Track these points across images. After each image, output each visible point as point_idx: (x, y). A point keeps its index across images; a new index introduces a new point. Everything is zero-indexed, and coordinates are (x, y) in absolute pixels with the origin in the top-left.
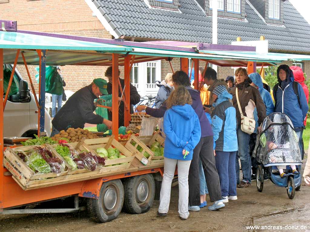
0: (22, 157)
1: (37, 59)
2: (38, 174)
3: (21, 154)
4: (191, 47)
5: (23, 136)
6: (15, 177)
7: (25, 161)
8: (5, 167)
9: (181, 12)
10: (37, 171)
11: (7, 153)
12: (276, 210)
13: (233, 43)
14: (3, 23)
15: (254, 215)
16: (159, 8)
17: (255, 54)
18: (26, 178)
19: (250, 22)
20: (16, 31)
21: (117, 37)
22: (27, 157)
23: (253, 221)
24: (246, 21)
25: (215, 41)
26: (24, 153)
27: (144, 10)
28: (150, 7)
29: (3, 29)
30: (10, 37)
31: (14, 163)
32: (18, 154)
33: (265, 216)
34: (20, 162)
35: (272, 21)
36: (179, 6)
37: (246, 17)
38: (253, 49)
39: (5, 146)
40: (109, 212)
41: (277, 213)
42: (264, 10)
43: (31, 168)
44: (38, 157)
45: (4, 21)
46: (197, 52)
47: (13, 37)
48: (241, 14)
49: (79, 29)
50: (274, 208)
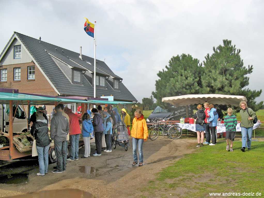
0: (20, 140)
1: (27, 103)
2: (26, 146)
3: (20, 139)
4: (84, 99)
5: (22, 132)
6: (17, 147)
7: (21, 141)
8: (13, 144)
9: (83, 86)
10: (25, 145)
11: (14, 139)
12: (115, 157)
13: (102, 97)
14: (13, 90)
15: (107, 159)
16: (76, 84)
17: (108, 101)
18: (21, 148)
19: (108, 89)
20: (18, 93)
21: (60, 94)
22: (22, 139)
23: (106, 161)
24: (107, 89)
25: (95, 97)
26: (21, 138)
27: (70, 85)
28: (72, 84)
29: (13, 92)
30: (16, 96)
31: (17, 142)
32: (18, 139)
33: (111, 159)
34: (19, 142)
35: (116, 89)
36: (83, 84)
37: (107, 88)
38: (107, 99)
39: (13, 135)
40: (54, 159)
41: (116, 158)
42: (113, 85)
43: (23, 144)
44: (26, 140)
45: (13, 89)
46: (87, 101)
47: (17, 96)
48: (105, 87)
49: (46, 91)
50: (114, 156)
